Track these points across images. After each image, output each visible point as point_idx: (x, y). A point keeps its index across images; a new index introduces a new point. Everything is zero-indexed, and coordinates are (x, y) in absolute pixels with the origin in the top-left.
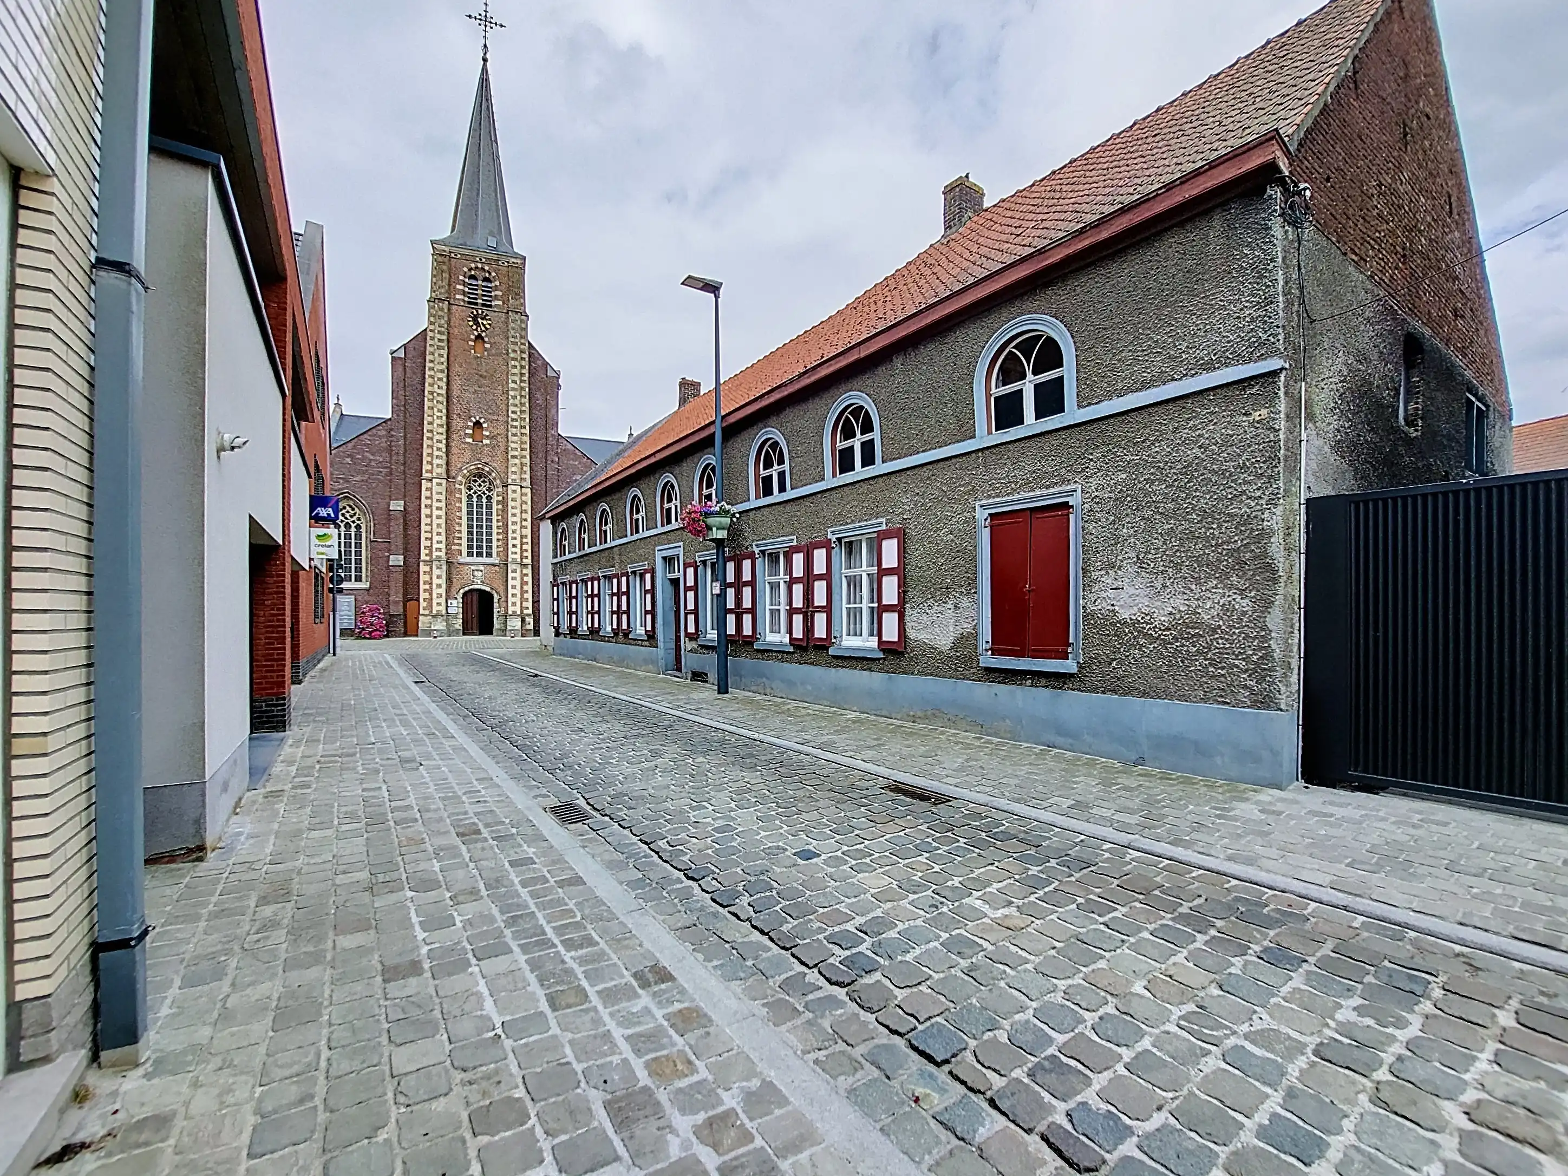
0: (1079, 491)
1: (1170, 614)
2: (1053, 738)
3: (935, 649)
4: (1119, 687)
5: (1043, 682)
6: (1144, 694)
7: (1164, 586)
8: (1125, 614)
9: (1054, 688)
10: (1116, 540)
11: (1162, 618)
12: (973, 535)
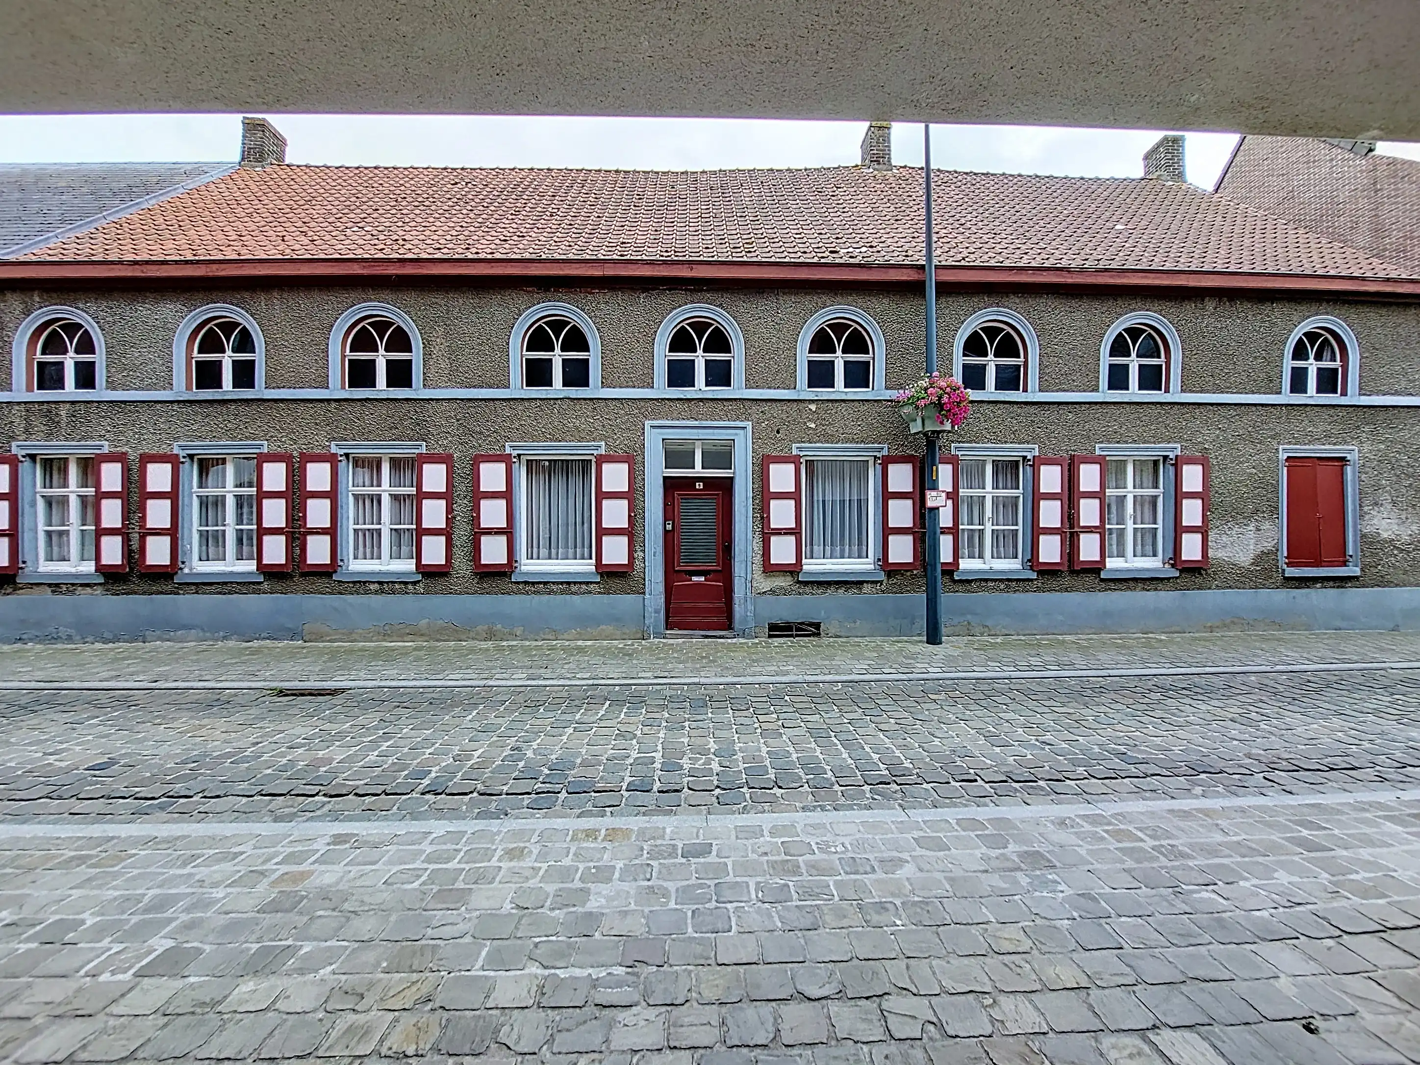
0: (1357, 451)
1: (1411, 535)
2: (1338, 623)
3: (1235, 565)
4: (1382, 582)
5: (1331, 583)
6: (1397, 585)
7: (1407, 518)
8: (1385, 535)
9: (1338, 587)
10: (1378, 487)
11: (1406, 538)
12: (1276, 472)
